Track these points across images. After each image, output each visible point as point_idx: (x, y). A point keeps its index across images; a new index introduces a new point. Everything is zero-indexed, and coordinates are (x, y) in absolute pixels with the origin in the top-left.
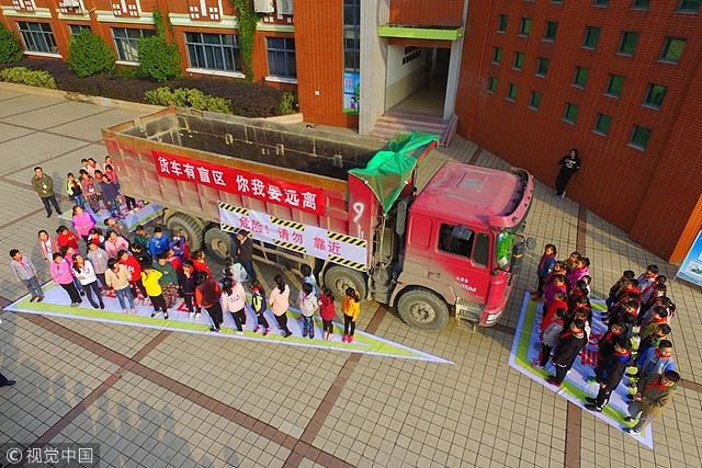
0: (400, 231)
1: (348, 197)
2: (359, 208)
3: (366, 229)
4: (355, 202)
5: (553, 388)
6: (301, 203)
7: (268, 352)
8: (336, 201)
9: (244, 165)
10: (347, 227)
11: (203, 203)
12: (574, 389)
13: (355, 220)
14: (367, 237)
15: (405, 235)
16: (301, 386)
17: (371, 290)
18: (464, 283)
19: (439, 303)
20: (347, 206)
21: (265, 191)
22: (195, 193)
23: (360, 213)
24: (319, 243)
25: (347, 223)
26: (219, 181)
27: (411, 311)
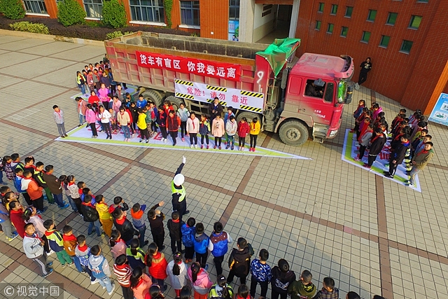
0: (283, 87)
1: (255, 68)
2: (261, 74)
3: (263, 87)
4: (258, 71)
5: (367, 169)
6: (226, 75)
7: (209, 156)
8: (247, 72)
9: (193, 55)
10: (252, 87)
11: (165, 81)
12: (377, 169)
13: (258, 82)
14: (264, 92)
15: (286, 89)
16: (231, 170)
17: (264, 124)
18: (318, 113)
19: (303, 128)
20: (253, 74)
21: (205, 69)
22: (161, 76)
23: (261, 77)
24: (235, 98)
25: (253, 84)
26: (177, 66)
27: (287, 134)
